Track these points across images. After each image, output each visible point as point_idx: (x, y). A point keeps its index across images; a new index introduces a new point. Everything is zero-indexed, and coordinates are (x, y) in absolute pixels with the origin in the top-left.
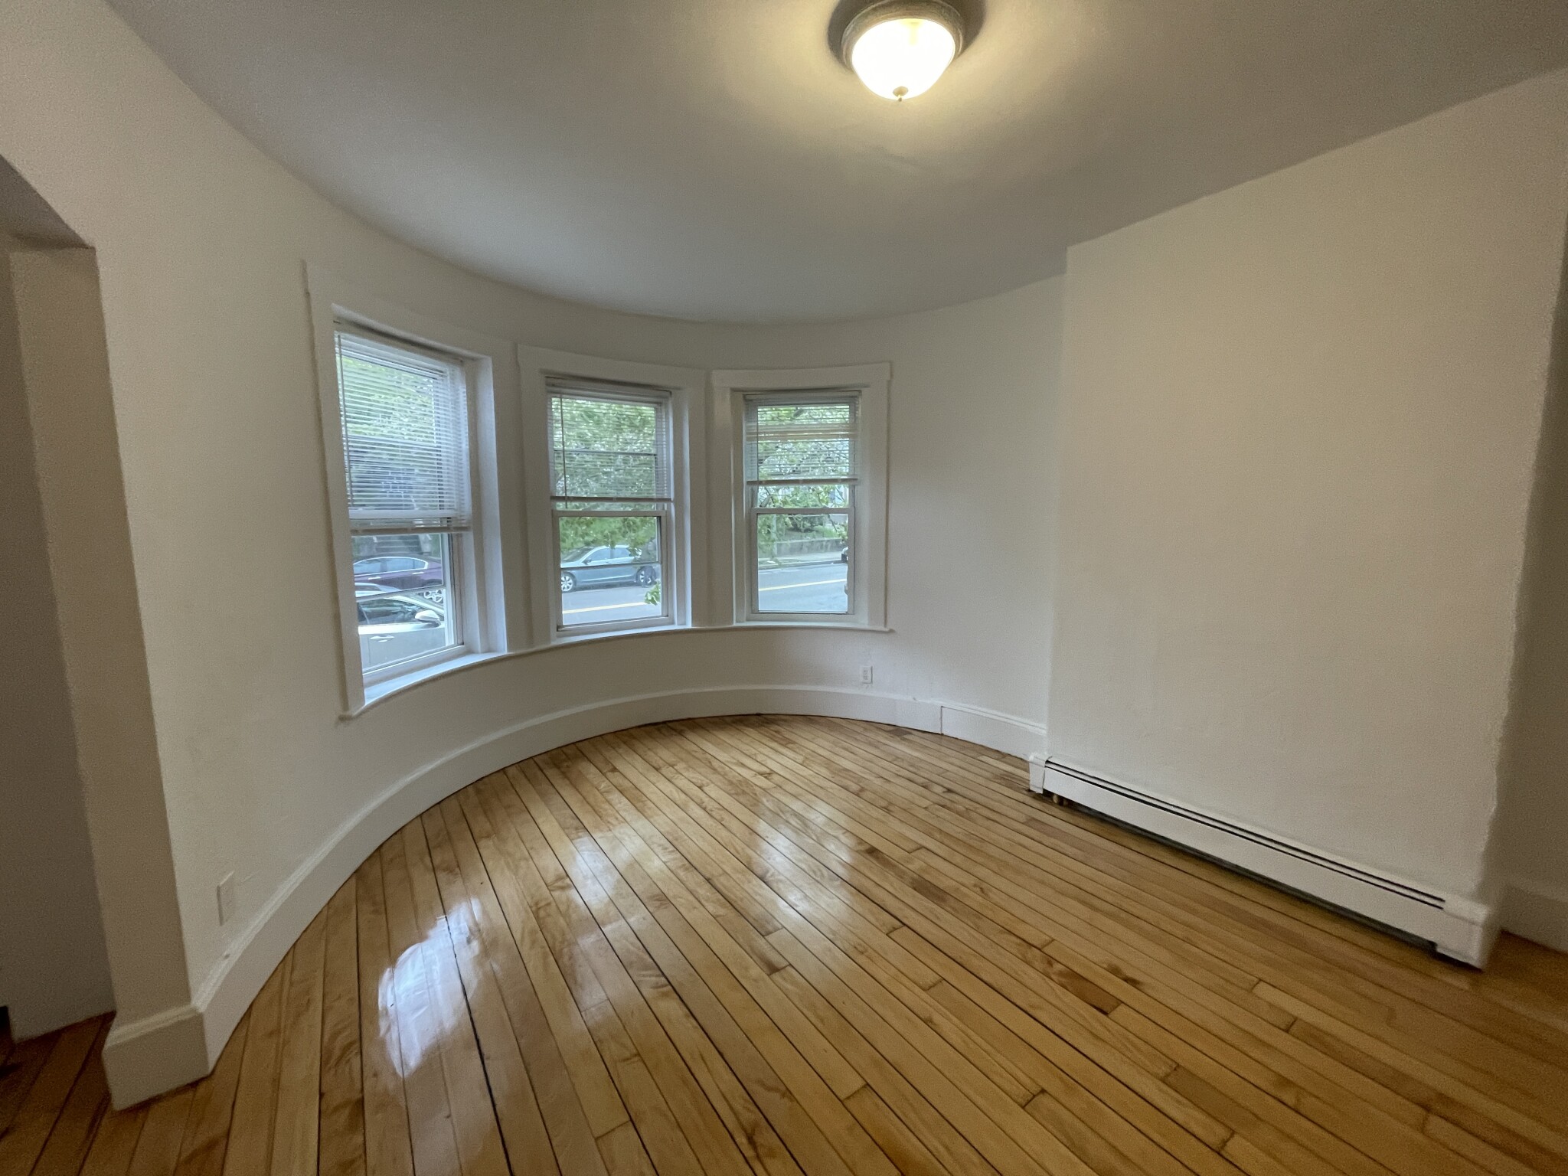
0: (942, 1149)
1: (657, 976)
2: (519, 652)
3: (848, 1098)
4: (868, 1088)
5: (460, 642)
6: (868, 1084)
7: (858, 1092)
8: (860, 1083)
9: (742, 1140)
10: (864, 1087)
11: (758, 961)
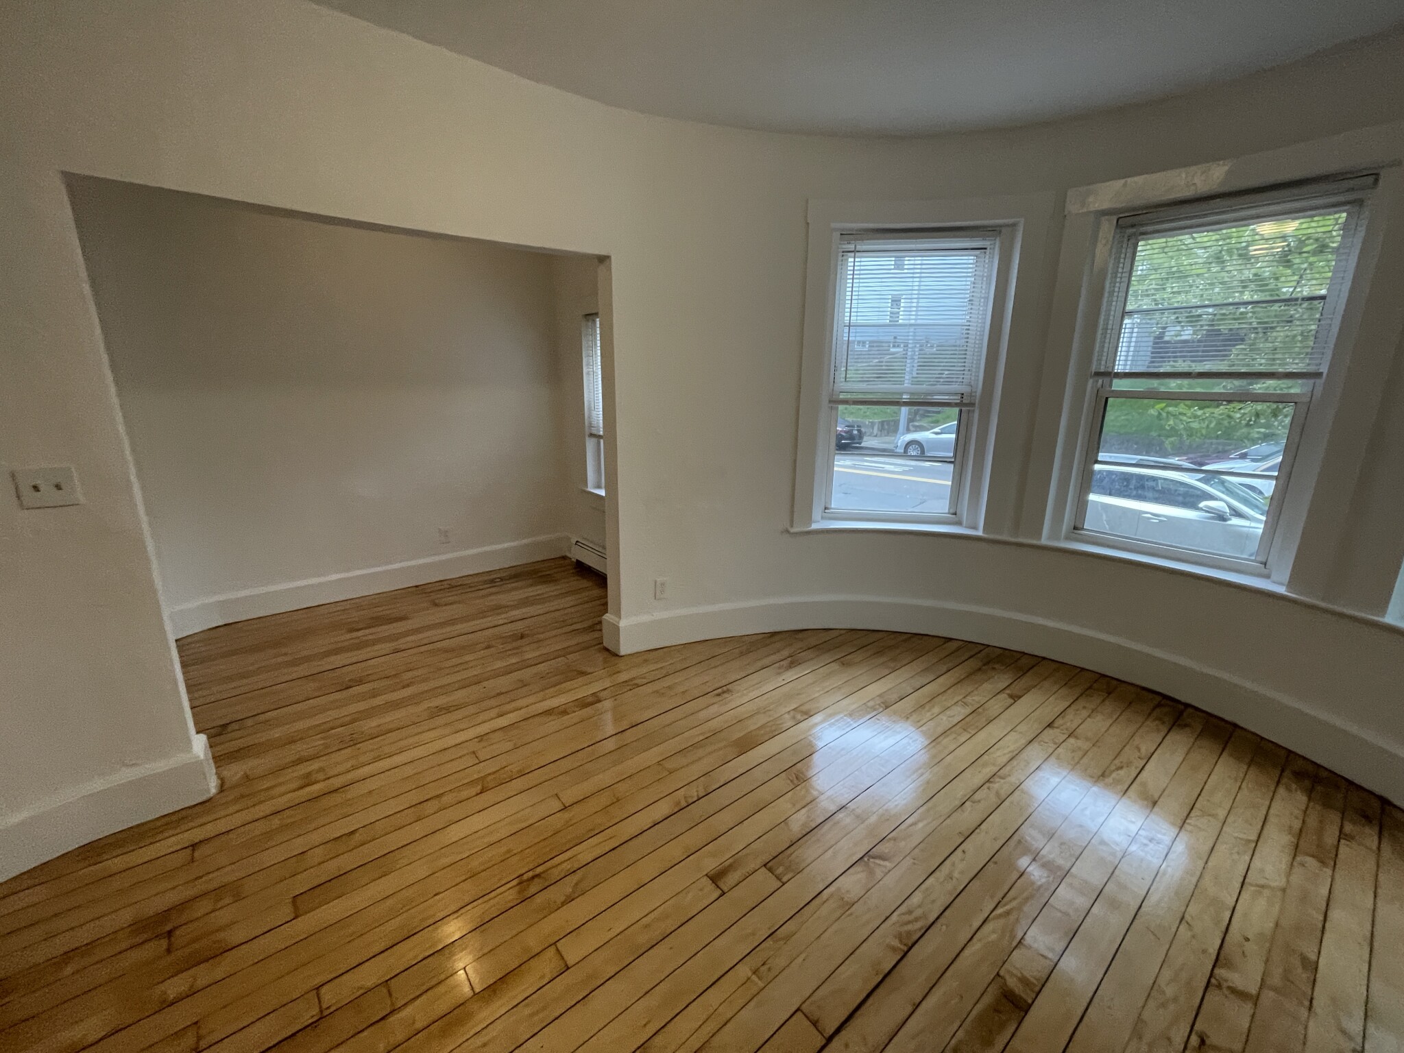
0: (485, 1039)
1: (698, 795)
2: (991, 536)
3: (558, 950)
4: (565, 969)
5: (952, 511)
6: (568, 968)
7: (563, 958)
8: (570, 963)
9: (539, 870)
10: (567, 965)
11: (727, 863)
